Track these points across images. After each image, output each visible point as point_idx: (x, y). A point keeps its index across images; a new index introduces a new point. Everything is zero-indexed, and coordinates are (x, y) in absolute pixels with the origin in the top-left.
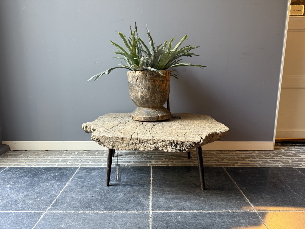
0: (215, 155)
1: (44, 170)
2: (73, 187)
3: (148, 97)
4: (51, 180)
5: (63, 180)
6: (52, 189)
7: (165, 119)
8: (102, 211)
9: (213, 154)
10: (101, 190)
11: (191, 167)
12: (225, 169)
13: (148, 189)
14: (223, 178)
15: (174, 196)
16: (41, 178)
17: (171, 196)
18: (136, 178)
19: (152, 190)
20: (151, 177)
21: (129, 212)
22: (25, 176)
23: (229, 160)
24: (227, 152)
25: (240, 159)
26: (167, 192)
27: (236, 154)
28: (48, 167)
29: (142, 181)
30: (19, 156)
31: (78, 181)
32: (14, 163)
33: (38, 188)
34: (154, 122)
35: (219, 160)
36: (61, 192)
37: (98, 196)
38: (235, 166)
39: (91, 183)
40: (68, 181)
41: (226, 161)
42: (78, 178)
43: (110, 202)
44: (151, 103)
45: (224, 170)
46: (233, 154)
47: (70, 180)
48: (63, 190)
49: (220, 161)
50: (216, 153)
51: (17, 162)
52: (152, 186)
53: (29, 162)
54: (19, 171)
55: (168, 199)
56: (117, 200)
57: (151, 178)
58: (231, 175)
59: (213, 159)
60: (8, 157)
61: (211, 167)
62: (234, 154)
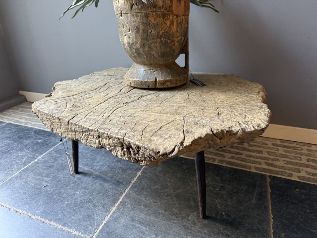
0: (269, 148)
1: (34, 132)
2: (40, 165)
3: (138, 46)
4: (28, 149)
5: (38, 152)
6: (17, 163)
7: (170, 86)
8: (37, 215)
9: (267, 145)
10: (64, 178)
11: (212, 164)
12: (268, 180)
13: (121, 193)
14: (254, 201)
15: (148, 217)
16: (22, 143)
17: (143, 216)
18: (120, 168)
19: (124, 197)
20: (141, 171)
21: (66, 229)
22: (11, 137)
23: (288, 163)
24: (294, 145)
25: (311, 163)
26: (142, 207)
27: (309, 152)
28: (42, 129)
29: (124, 176)
30: (28, 110)
31: (52, 156)
32: (17, 118)
33: (6, 157)
34: (149, 89)
35: (268, 159)
36: (23, 169)
37: (53, 187)
38: (293, 179)
39: (62, 163)
40: (42, 154)
41: (281, 163)
42: (55, 151)
43: (57, 202)
44: (145, 56)
45: (266, 182)
46: (302, 151)
47: (46, 153)
48: (26, 167)
49: (270, 162)
50: (272, 144)
51: (20, 117)
52: (130, 188)
53: (31, 119)
54: (11, 130)
55: (135, 220)
56: (68, 201)
57: (139, 174)
58: (274, 196)
59: (260, 155)
60: (18, 109)
61: (246, 171)
62: (305, 151)
